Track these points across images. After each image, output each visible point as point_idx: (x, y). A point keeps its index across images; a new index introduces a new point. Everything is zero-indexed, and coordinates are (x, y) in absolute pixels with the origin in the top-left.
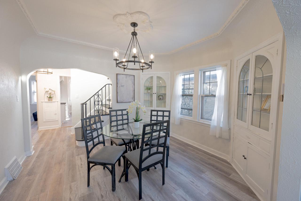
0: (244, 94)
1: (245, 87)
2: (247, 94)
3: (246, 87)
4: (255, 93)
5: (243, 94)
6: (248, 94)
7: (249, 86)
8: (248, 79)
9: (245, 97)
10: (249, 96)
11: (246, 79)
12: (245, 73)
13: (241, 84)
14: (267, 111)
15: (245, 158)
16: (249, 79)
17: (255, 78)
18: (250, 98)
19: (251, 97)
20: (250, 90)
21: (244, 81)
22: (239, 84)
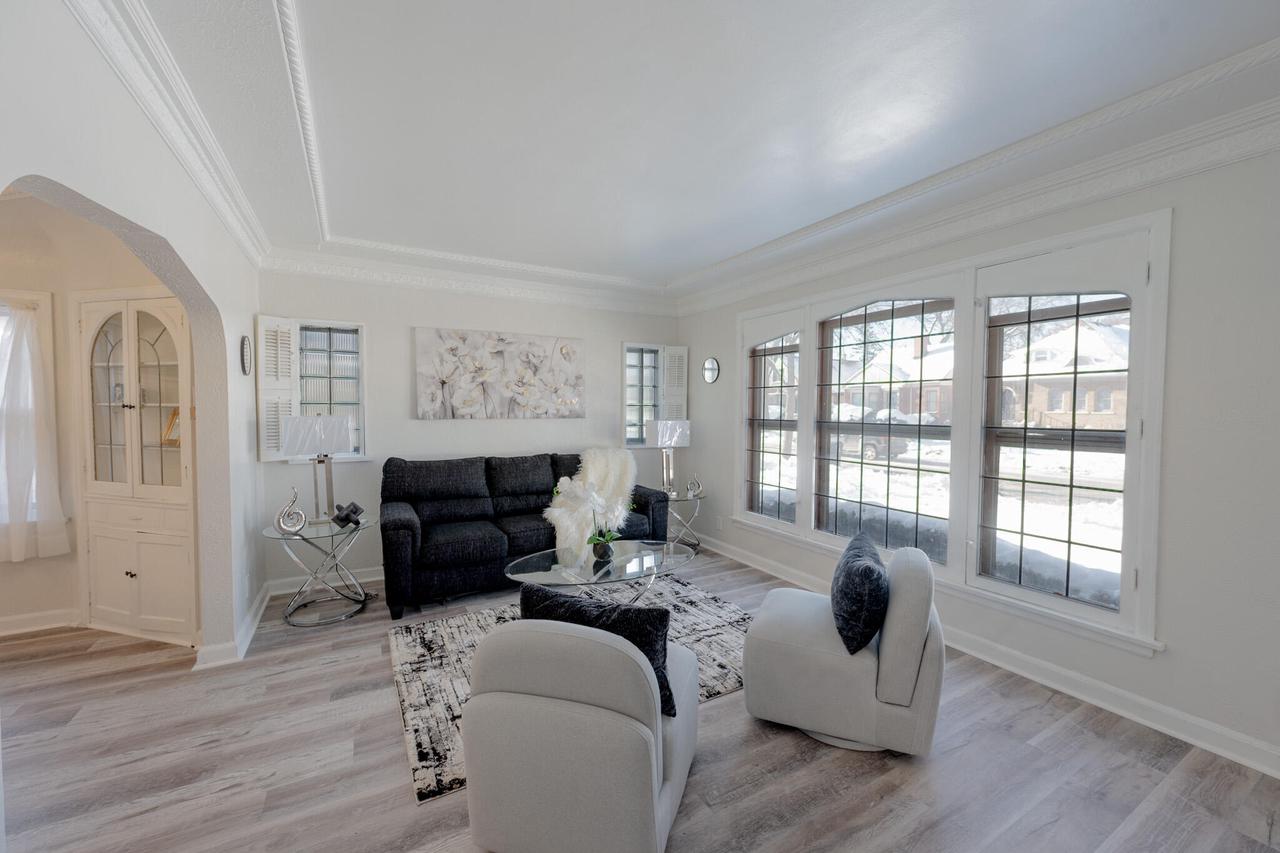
0: (112, 404)
1: (113, 385)
2: (121, 404)
3: (117, 385)
4: (144, 401)
5: (107, 404)
6: (124, 406)
7: (126, 383)
8: (119, 364)
9: (116, 413)
10: (127, 409)
11: (116, 364)
12: (110, 348)
13: (99, 375)
14: (174, 444)
15: (132, 576)
16: (123, 364)
17: (141, 367)
18: (131, 417)
19: (135, 413)
20: (131, 396)
21: (108, 368)
22: (92, 375)
